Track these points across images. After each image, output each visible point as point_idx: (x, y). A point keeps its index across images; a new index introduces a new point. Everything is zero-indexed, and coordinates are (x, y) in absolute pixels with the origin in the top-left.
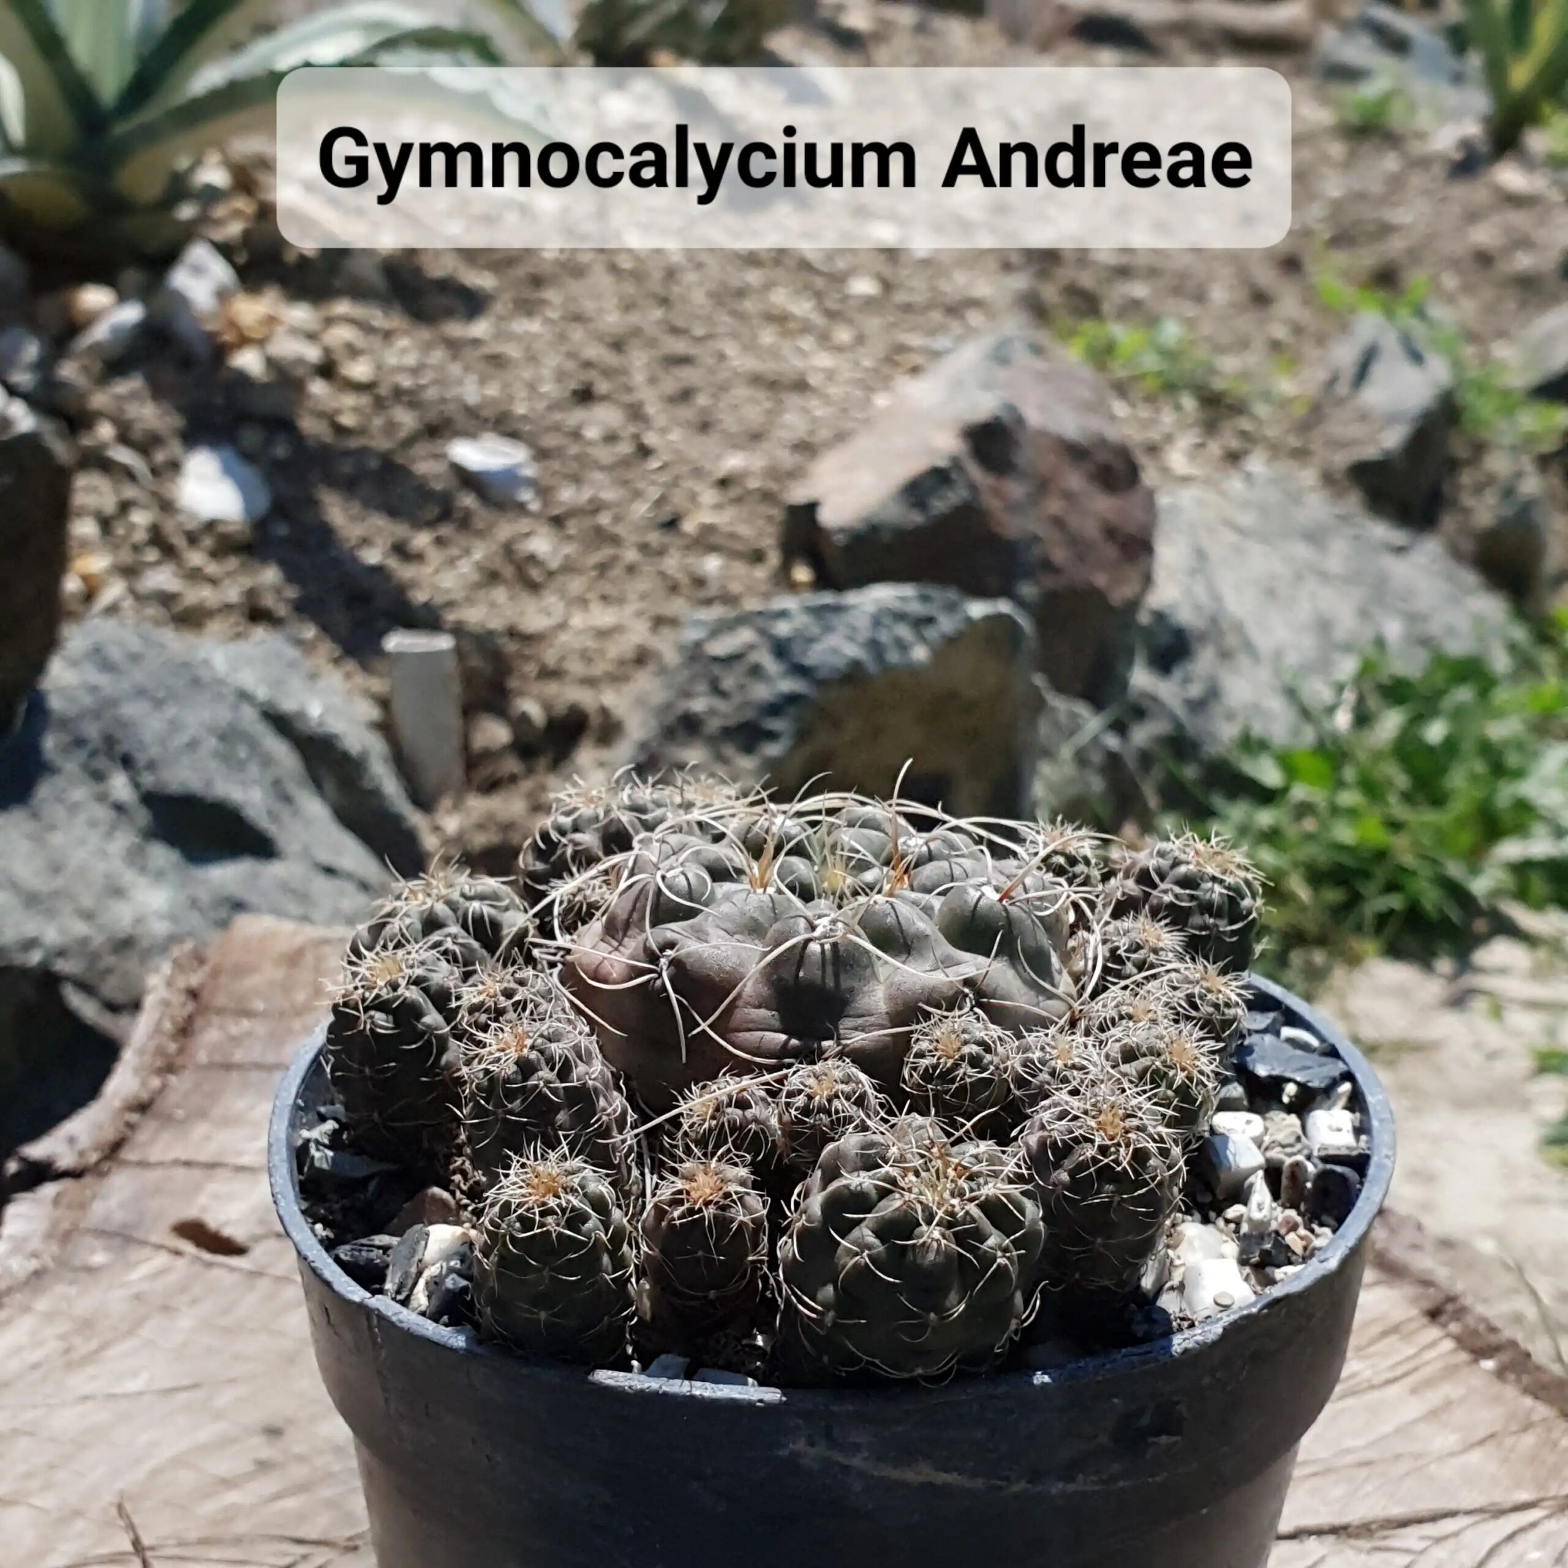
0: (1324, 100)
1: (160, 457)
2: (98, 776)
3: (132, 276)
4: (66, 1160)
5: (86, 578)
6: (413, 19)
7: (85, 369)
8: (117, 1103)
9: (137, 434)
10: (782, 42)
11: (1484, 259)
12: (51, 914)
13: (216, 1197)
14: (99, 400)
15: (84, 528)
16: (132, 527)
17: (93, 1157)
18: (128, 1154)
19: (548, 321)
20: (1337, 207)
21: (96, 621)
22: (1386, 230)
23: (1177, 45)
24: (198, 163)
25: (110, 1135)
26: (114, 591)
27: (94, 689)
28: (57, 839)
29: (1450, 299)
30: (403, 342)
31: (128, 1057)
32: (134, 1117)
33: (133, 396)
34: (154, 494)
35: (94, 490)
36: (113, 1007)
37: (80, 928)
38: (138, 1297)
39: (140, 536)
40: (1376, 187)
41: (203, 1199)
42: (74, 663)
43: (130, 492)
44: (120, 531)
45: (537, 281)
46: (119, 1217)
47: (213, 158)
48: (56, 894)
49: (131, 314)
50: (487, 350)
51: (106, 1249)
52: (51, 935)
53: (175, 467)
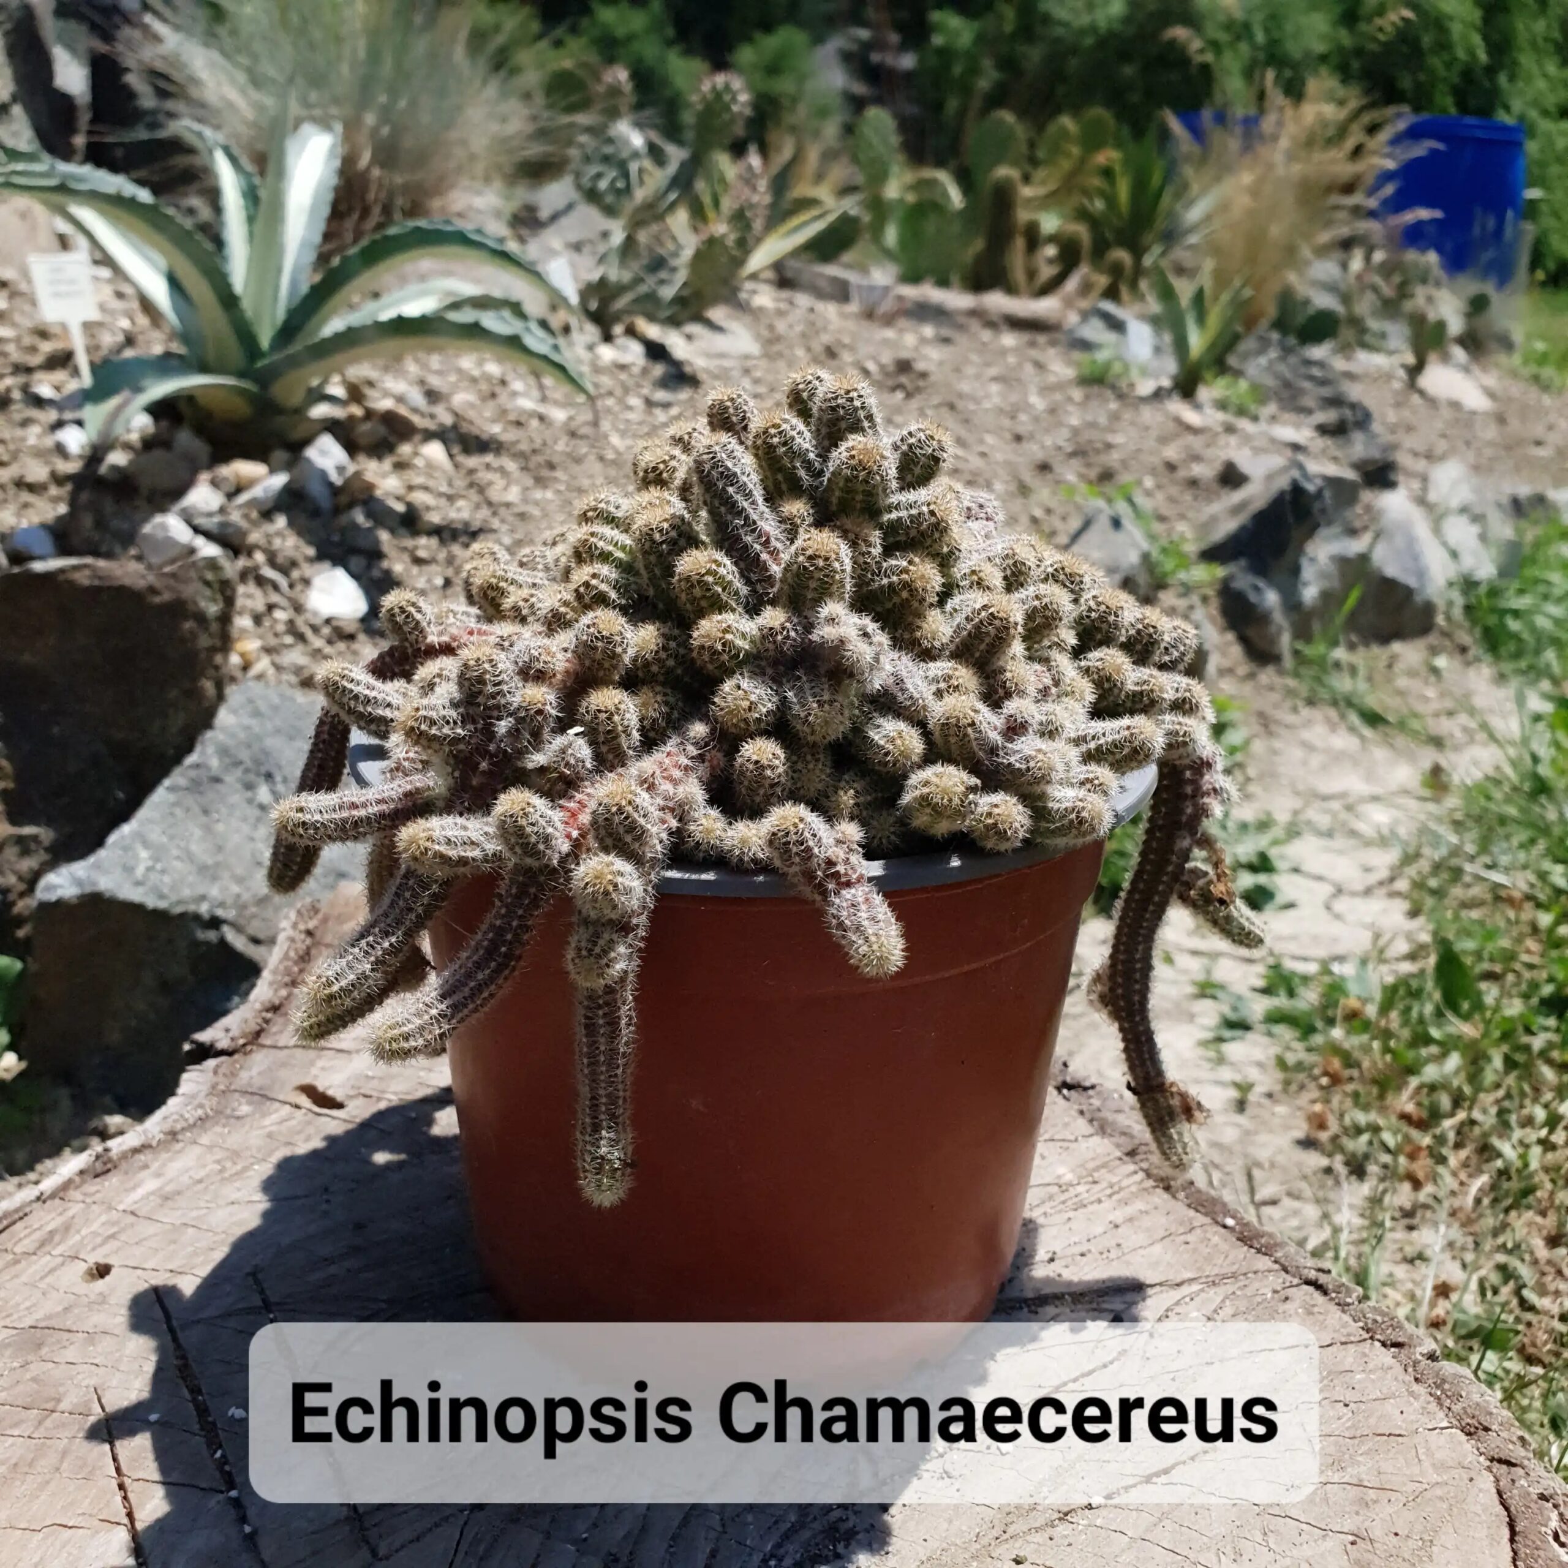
0: (1069, 363)
1: (295, 574)
2: (249, 787)
3: (280, 455)
4: (223, 1044)
5: (242, 655)
6: (469, 289)
7: (246, 516)
8: (258, 1006)
9: (280, 560)
10: (717, 314)
11: (1171, 467)
12: (215, 878)
13: (323, 1069)
14: (255, 537)
15: (243, 622)
16: (275, 621)
17: (241, 1041)
18: (265, 1040)
19: (559, 492)
20: (1075, 432)
21: (251, 684)
22: (1109, 446)
23: (975, 325)
24: (325, 381)
25: (253, 1027)
26: (263, 664)
27: (248, 728)
28: (220, 827)
29: (1148, 493)
30: (461, 503)
31: (266, 974)
32: (269, 1015)
33: (279, 534)
34: (290, 599)
35: (249, 596)
36: (256, 941)
37: (235, 889)
38: (270, 1135)
39: (281, 628)
40: (1103, 420)
41: (314, 1071)
42: (235, 712)
43: (275, 598)
44: (267, 623)
45: (551, 466)
46: (258, 1082)
47: (336, 378)
48: (217, 865)
49: (280, 480)
50: (517, 510)
51: (249, 1103)
52: (214, 892)
53: (306, 582)
